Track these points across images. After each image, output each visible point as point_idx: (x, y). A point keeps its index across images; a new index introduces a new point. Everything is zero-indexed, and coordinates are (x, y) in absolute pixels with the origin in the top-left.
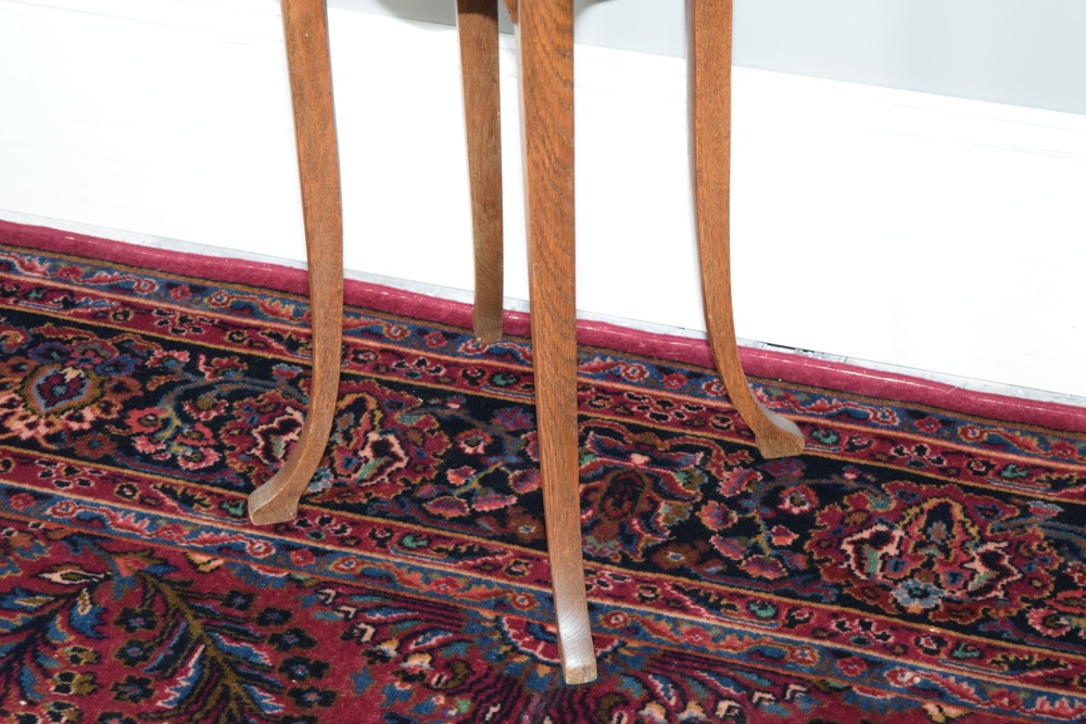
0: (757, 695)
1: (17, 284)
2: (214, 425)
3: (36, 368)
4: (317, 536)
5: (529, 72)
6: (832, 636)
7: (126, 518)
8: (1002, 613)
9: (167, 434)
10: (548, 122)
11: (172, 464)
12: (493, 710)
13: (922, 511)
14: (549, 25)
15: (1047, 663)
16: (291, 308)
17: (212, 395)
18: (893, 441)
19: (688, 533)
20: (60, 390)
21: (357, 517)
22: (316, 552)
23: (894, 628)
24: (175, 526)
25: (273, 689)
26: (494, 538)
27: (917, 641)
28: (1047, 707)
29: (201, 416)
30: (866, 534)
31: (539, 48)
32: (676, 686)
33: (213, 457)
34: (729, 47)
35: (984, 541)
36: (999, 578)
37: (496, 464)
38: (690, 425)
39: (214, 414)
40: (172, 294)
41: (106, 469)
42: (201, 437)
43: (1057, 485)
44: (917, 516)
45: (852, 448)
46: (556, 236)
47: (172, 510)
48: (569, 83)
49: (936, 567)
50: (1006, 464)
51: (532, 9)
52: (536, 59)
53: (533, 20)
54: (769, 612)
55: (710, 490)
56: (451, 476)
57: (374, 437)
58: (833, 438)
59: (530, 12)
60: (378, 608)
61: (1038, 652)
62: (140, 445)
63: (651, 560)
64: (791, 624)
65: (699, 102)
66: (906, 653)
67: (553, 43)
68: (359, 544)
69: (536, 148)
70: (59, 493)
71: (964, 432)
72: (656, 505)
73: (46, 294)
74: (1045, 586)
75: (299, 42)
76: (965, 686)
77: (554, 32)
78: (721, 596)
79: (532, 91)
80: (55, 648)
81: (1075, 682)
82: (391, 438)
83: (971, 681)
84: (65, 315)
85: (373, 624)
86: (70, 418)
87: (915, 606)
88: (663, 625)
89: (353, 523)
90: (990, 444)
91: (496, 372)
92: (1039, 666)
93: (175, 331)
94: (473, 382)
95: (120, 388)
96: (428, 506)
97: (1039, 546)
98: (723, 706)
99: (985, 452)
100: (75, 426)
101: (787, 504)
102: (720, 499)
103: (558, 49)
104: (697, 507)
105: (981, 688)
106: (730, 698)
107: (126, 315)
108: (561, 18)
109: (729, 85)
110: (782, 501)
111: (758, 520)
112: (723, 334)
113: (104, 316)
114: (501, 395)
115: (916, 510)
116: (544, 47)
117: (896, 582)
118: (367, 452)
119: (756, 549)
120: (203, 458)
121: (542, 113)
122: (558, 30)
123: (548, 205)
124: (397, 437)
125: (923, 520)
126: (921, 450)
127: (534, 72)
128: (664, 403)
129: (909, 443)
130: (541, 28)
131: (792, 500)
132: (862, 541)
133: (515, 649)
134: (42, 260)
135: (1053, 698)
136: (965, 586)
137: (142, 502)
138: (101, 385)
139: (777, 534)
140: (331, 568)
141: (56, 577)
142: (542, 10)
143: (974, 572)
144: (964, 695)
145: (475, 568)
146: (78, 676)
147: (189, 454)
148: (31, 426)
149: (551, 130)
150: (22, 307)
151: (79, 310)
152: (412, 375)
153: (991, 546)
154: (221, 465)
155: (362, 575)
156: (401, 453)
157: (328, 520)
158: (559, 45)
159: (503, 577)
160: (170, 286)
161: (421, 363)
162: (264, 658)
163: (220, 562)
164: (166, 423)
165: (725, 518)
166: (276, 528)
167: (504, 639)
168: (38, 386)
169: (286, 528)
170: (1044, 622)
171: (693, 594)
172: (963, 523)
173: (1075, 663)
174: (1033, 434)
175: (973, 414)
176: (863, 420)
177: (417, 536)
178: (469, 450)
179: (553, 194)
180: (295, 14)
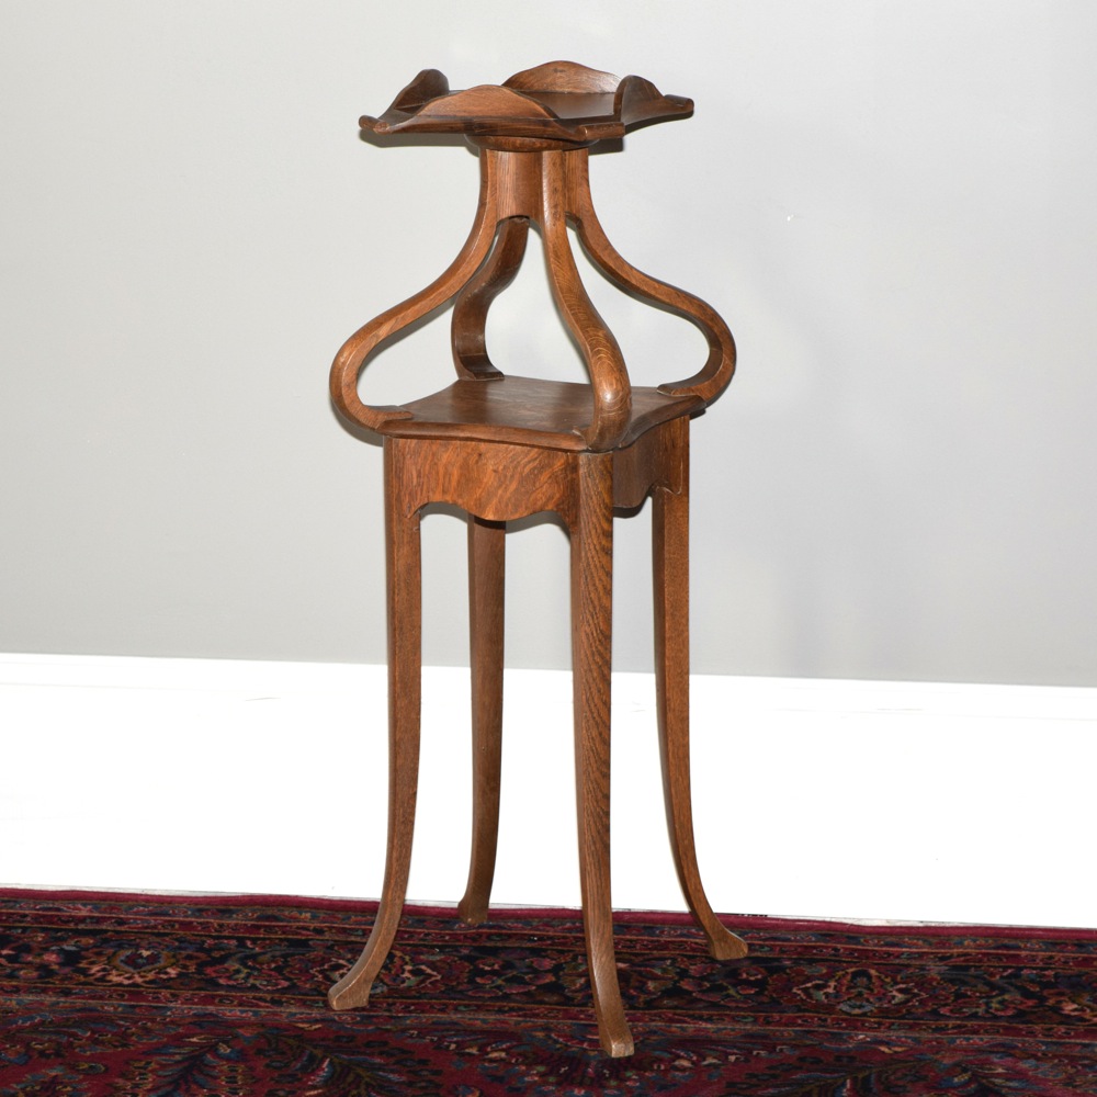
0: (755, 1053)
1: (71, 916)
2: (279, 970)
3: (114, 954)
4: (389, 1011)
6: (800, 1025)
7: (232, 1012)
8: (920, 1010)
9: (242, 975)
10: (596, 603)
11: (254, 988)
12: (563, 1069)
13: (847, 973)
14: (598, 530)
15: (959, 1026)
16: (308, 915)
17: (268, 956)
18: (814, 947)
19: (674, 992)
20: (140, 961)
21: (416, 1001)
22: (391, 1017)
23: (843, 1020)
24: (275, 1014)
25: (392, 1072)
26: (527, 1003)
27: (863, 1025)
28: (964, 1043)
29: (265, 966)
30: (809, 985)
31: (592, 547)
32: (693, 1052)
33: (285, 984)
34: (687, 601)
35: (896, 983)
36: (912, 998)
37: (510, 973)
38: (656, 949)
39: (273, 966)
40: (204, 914)
41: (203, 993)
42: (270, 976)
43: (943, 958)
44: (844, 975)
45: (784, 952)
46: (599, 691)
47: (267, 1007)
48: (609, 574)
49: (865, 996)
50: (903, 953)
52: (589, 554)
54: (750, 1019)
55: (683, 974)
56: (479, 980)
57: (408, 967)
58: (766, 949)
60: (455, 1035)
61: (951, 1023)
62: (222, 981)
63: (650, 1005)
64: (768, 1023)
66: (856, 1028)
67: (600, 543)
68: (423, 1012)
69: (588, 622)
70: (172, 1005)
71: (866, 941)
72: (645, 983)
73: (98, 920)
74: (948, 998)
76: (903, 1039)
77: (601, 536)
78: (712, 1015)
80: (214, 1067)
81: (982, 1031)
82: (423, 967)
83: (906, 1037)
84: (123, 929)
85: (455, 1043)
86: (159, 973)
87: (857, 1011)
88: (674, 1029)
89: (413, 1004)
90: (887, 945)
91: (491, 934)
92: (953, 1028)
93: (216, 931)
94: (474, 940)
95: (189, 957)
96: (470, 993)
97: (938, 983)
98: (732, 1058)
99: (884, 949)
100: (164, 977)
101: (745, 976)
102: (693, 977)
103: (603, 549)
104: (678, 981)
105: (915, 1039)
106: (736, 1054)
107: (173, 926)
108: (606, 526)
109: (688, 631)
110: (741, 975)
111: (725, 984)
112: (686, 842)
113: (155, 927)
114: (499, 944)
115: (841, 973)
116: (595, 546)
117: (839, 1003)
118: (406, 975)
119: (728, 996)
120: (277, 985)
121: (592, 595)
123: (593, 667)
124: (428, 967)
125: (849, 977)
126: (836, 949)
128: (631, 941)
129: (827, 948)
131: (747, 974)
132: (809, 988)
133: (566, 1045)
134: (85, 905)
135: (968, 1039)
136: (890, 1002)
137: (240, 1005)
138: (174, 956)
139: (742, 989)
140: (408, 1022)
141: (195, 1040)
142: (595, 520)
143: (894, 997)
144: (903, 1042)
145: (519, 1016)
146: (239, 1077)
147: (265, 983)
148: (128, 978)
149: (598, 608)
150: (81, 926)
151: (132, 926)
152: (421, 940)
153: (903, 986)
154: (293, 986)
155: (433, 1023)
156: (435, 973)
157: (394, 1004)
158: (605, 546)
159: (542, 1018)
160: (200, 910)
161: (427, 935)
162: (378, 1060)
163: (320, 1026)
164: (238, 972)
165: (700, 985)
166: (355, 1009)
167: (556, 1042)
168: (122, 961)
169: (363, 1009)
170: (951, 1011)
171: (689, 1016)
172: (879, 977)
173: (979, 1026)
174: (918, 939)
175: (870, 934)
176: (789, 940)
177: (466, 1006)
178: (487, 968)
179: (598, 659)
180: (400, 565)
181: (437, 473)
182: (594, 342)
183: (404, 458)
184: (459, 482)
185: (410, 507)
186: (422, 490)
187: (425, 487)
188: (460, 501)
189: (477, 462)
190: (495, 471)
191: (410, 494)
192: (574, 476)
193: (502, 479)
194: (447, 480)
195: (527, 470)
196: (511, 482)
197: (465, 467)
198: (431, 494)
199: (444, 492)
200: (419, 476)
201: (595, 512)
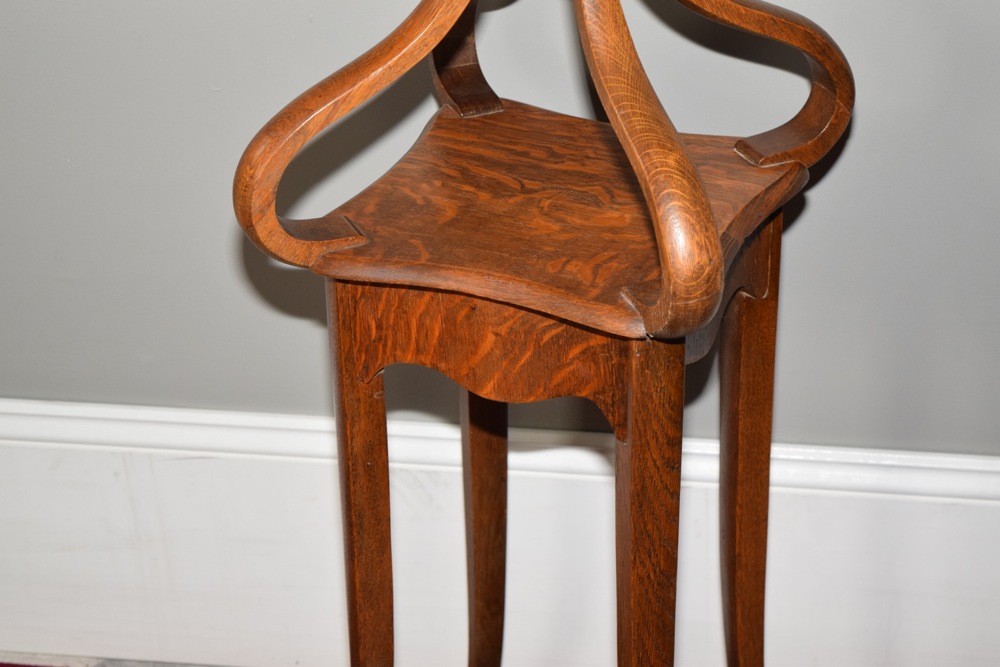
5: (639, 487)
10: (655, 535)
14: (660, 439)
31: (650, 463)
48: (675, 495)
51: (645, 425)
52: (647, 474)
53: (646, 436)
59: (642, 429)
65: (739, 488)
67: (663, 457)
69: (642, 562)
75: (361, 470)
77: (665, 446)
79: (641, 507)
103: (667, 462)
116: (655, 461)
121: (649, 527)
122: (668, 443)
127: (643, 487)
130: (653, 444)
142: (655, 426)
149: (657, 543)
158: (669, 458)
179: (656, 607)
180: (358, 444)
181: (408, 324)
182: (661, 177)
183: (356, 302)
184: (441, 338)
185: (366, 368)
186: (385, 346)
187: (390, 343)
188: (443, 366)
189: (468, 317)
190: (497, 334)
191: (367, 351)
192: (624, 361)
193: (509, 347)
194: (423, 335)
195: (546, 338)
196: (522, 353)
197: (449, 320)
198: (399, 353)
199: (418, 351)
200: (379, 327)
201: (657, 415)
